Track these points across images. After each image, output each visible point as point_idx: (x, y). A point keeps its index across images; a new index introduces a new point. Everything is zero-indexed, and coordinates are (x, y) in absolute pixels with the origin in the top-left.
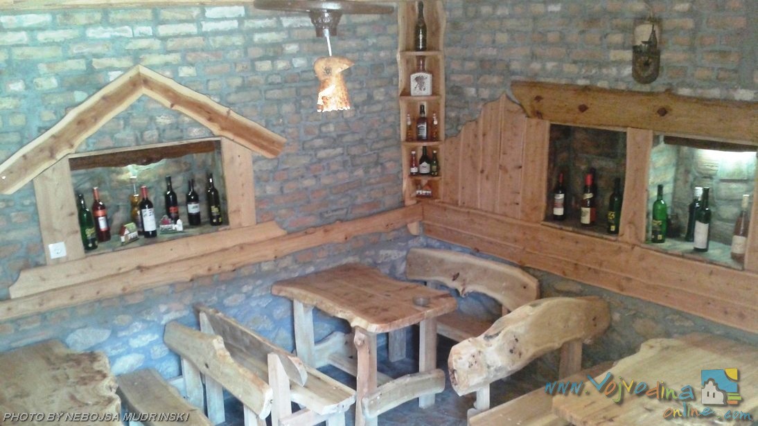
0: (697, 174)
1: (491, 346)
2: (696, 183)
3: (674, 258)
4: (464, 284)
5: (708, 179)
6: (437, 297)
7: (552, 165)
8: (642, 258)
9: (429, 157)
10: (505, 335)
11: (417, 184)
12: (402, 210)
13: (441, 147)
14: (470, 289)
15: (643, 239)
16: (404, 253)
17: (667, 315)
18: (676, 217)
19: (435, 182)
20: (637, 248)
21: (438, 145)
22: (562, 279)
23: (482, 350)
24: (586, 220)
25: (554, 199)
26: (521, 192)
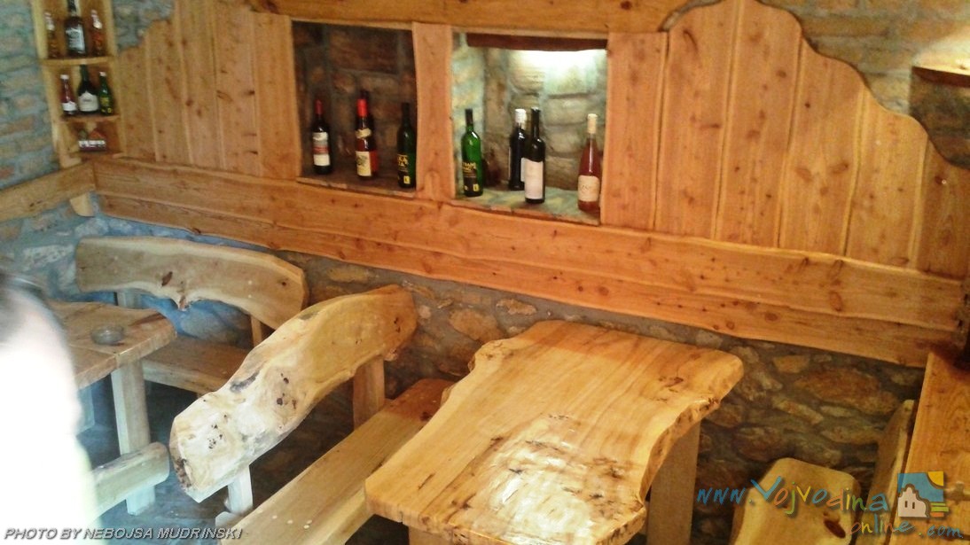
0: (515, 90)
1: (244, 400)
2: (514, 103)
3: (501, 217)
4: (182, 289)
5: (533, 97)
6: (138, 323)
7: (302, 89)
8: (453, 222)
9: (93, 83)
10: (266, 377)
11: (78, 131)
12: (59, 176)
13: (112, 65)
14: (193, 296)
15: (453, 193)
16: (70, 248)
17: (496, 302)
18: (493, 154)
19: (112, 124)
20: (446, 208)
21: (106, 63)
22: (339, 265)
23: (229, 412)
24: (365, 170)
25: (312, 140)
26: (258, 132)
